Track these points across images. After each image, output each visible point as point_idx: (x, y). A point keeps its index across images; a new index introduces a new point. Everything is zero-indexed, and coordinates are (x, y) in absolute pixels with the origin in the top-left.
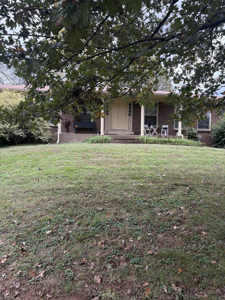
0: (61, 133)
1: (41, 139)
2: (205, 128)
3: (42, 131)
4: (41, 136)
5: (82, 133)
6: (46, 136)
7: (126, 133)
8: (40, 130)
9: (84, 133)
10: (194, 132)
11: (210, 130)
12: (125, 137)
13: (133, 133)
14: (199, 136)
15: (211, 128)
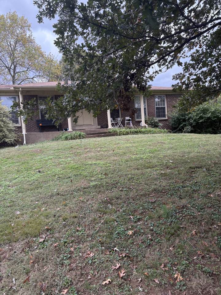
0: (26, 133)
1: (6, 141)
2: (162, 117)
3: (7, 133)
4: (6, 138)
5: (47, 131)
6: (11, 137)
7: (93, 127)
8: (4, 132)
9: (49, 131)
10: (156, 121)
11: (167, 118)
12: (94, 131)
13: (100, 127)
14: (161, 124)
15: (168, 117)
